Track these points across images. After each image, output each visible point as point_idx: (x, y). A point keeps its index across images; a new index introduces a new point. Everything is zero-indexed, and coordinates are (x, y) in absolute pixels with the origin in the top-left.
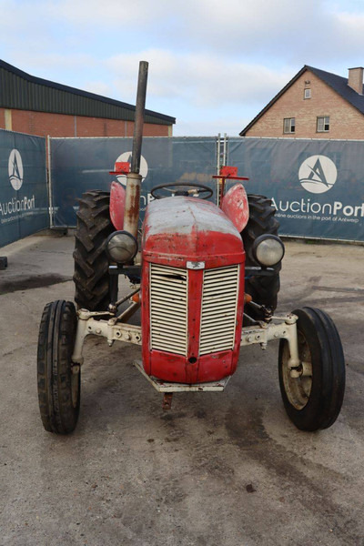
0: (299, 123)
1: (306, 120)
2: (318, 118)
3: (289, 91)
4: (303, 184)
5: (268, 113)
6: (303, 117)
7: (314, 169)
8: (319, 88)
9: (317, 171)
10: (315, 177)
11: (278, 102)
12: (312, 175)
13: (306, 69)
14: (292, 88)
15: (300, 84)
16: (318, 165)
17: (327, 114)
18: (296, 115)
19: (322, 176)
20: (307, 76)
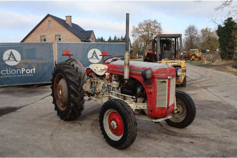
0: (47, 37)
1: (50, 36)
2: (55, 36)
3: (42, 24)
4: (90, 60)
5: (33, 34)
6: (49, 35)
7: (93, 54)
8: (54, 23)
9: (95, 55)
10: (94, 57)
11: (37, 29)
12: (93, 56)
13: (48, 16)
14: (43, 23)
15: (46, 21)
16: (95, 52)
17: (59, 34)
18: (46, 34)
19: (96, 56)
20: (49, 18)
